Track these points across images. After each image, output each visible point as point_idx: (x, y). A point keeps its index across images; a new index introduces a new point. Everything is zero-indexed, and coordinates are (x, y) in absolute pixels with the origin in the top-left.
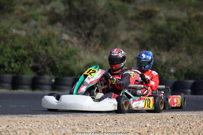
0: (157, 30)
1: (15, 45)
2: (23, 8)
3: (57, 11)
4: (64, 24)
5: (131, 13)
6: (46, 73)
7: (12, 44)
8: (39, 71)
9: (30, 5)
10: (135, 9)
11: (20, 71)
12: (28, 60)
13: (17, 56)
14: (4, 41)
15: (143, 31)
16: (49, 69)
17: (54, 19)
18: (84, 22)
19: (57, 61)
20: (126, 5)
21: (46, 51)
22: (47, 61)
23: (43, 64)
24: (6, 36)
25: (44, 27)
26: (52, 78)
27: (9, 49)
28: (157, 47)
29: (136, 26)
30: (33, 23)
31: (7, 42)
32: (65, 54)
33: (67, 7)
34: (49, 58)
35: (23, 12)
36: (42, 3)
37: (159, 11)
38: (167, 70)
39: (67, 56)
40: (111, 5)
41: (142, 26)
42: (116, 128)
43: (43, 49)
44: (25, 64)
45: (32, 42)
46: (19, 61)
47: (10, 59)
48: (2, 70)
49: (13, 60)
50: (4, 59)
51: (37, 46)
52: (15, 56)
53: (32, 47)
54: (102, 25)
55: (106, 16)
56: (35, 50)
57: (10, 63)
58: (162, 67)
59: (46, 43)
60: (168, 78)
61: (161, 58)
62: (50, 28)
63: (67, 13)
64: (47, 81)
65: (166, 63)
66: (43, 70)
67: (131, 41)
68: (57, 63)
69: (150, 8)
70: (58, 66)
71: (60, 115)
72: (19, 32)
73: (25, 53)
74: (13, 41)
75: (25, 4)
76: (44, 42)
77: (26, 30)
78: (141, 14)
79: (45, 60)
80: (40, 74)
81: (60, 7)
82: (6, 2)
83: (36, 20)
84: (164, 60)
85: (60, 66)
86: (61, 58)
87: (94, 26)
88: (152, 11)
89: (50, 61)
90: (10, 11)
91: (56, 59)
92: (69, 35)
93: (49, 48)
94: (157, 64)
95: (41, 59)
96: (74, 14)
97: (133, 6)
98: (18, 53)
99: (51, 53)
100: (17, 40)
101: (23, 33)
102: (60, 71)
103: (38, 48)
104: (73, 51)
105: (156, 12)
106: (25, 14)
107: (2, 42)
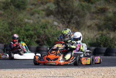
0: (108, 19)
1: (27, 28)
2: (31, 7)
3: (51, 9)
4: (55, 16)
5: (93, 10)
6: (45, 45)
7: (25, 28)
8: (40, 43)
9: (35, 5)
10: (95, 7)
11: (29, 44)
12: (34, 37)
13: (28, 34)
14: (20, 26)
15: (100, 20)
16: (46, 42)
17: (49, 13)
18: (66, 15)
19: (51, 37)
20: (90, 5)
21: (45, 32)
22: (45, 37)
23: (43, 39)
24: (22, 23)
25: (43, 18)
26: (48, 48)
27: (23, 31)
28: (107, 29)
29: (96, 17)
30: (37, 15)
31: (22, 27)
32: (56, 33)
33: (56, 6)
34: (46, 36)
35: (31, 9)
36: (42, 3)
37: (109, 8)
38: (113, 43)
39: (56, 35)
40: (81, 5)
41: (99, 17)
42: (84, 76)
43: (42, 30)
44: (32, 39)
45: (36, 27)
46: (29, 37)
47: (24, 36)
49: (25, 37)
50: (20, 36)
51: (39, 29)
52: (27, 35)
53: (36, 29)
54: (77, 17)
55: (78, 11)
56: (38, 31)
57: (23, 38)
58: (111, 40)
59: (44, 27)
60: (114, 47)
61: (110, 36)
62: (47, 18)
63: (56, 10)
64: (45, 49)
65: (113, 39)
66: (42, 43)
67: (93, 26)
68: (51, 38)
69: (104, 7)
70: (51, 40)
71: (52, 69)
72: (29, 21)
73: (32, 33)
74: (26, 26)
75: (32, 5)
76: (43, 27)
77: (33, 20)
78: (99, 10)
79: (44, 37)
80: (41, 45)
81: (52, 6)
82: (22, 3)
83: (39, 14)
84: (112, 37)
85: (52, 41)
86: (53, 36)
87: (72, 17)
88: (105, 8)
89: (47, 37)
90: (24, 9)
91: (50, 36)
92: (58, 22)
93: (46, 30)
94: (108, 39)
95: (41, 36)
96: (60, 10)
97: (94, 5)
98: (28, 33)
99: (48, 33)
100: (27, 25)
101: (31, 21)
102: (52, 43)
103: (40, 30)
104: (60, 32)
105: (107, 9)
106: (33, 11)
107: (19, 27)
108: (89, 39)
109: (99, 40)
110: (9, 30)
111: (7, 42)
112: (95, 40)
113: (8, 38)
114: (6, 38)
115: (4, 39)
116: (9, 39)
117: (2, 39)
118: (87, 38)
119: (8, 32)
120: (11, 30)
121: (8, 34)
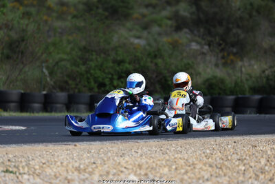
1: (119, 58)
2: (145, 11)
6: (156, 92)
7: (114, 58)
9: (154, 6)
13: (120, 71)
14: (105, 53)
16: (160, 86)
18: (214, 27)
21: (156, 64)
22: (157, 77)
23: (152, 81)
24: (107, 47)
27: (111, 64)
30: (155, 29)
31: (109, 55)
33: (194, 9)
34: (160, 73)
35: (144, 16)
36: (169, 3)
43: (152, 62)
45: (138, 54)
46: (123, 77)
47: (112, 75)
48: (103, 89)
49: (115, 77)
50: (105, 75)
51: (144, 59)
52: (118, 72)
53: (138, 60)
56: (142, 64)
57: (111, 80)
59: (156, 55)
70: (170, 82)
72: (136, 41)
74: (117, 54)
75: (147, 6)
76: (153, 54)
77: (147, 39)
79: (154, 76)
82: (121, 4)
83: (160, 26)
89: (161, 77)
90: (127, 16)
91: (168, 75)
92: (198, 43)
93: (159, 61)
98: (121, 67)
99: (162, 67)
100: (120, 52)
101: (142, 42)
103: (146, 61)
104: (189, 64)
106: (146, 19)
107: (102, 55)
108: (251, 77)
109: (271, 80)
110: (81, 62)
111: (76, 88)
112: (265, 80)
113: (78, 80)
114: (74, 79)
115: (70, 82)
116: (80, 82)
117: (66, 82)
118: (248, 77)
119: (78, 66)
120: (84, 64)
121: (78, 72)
